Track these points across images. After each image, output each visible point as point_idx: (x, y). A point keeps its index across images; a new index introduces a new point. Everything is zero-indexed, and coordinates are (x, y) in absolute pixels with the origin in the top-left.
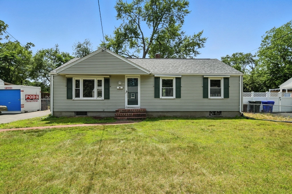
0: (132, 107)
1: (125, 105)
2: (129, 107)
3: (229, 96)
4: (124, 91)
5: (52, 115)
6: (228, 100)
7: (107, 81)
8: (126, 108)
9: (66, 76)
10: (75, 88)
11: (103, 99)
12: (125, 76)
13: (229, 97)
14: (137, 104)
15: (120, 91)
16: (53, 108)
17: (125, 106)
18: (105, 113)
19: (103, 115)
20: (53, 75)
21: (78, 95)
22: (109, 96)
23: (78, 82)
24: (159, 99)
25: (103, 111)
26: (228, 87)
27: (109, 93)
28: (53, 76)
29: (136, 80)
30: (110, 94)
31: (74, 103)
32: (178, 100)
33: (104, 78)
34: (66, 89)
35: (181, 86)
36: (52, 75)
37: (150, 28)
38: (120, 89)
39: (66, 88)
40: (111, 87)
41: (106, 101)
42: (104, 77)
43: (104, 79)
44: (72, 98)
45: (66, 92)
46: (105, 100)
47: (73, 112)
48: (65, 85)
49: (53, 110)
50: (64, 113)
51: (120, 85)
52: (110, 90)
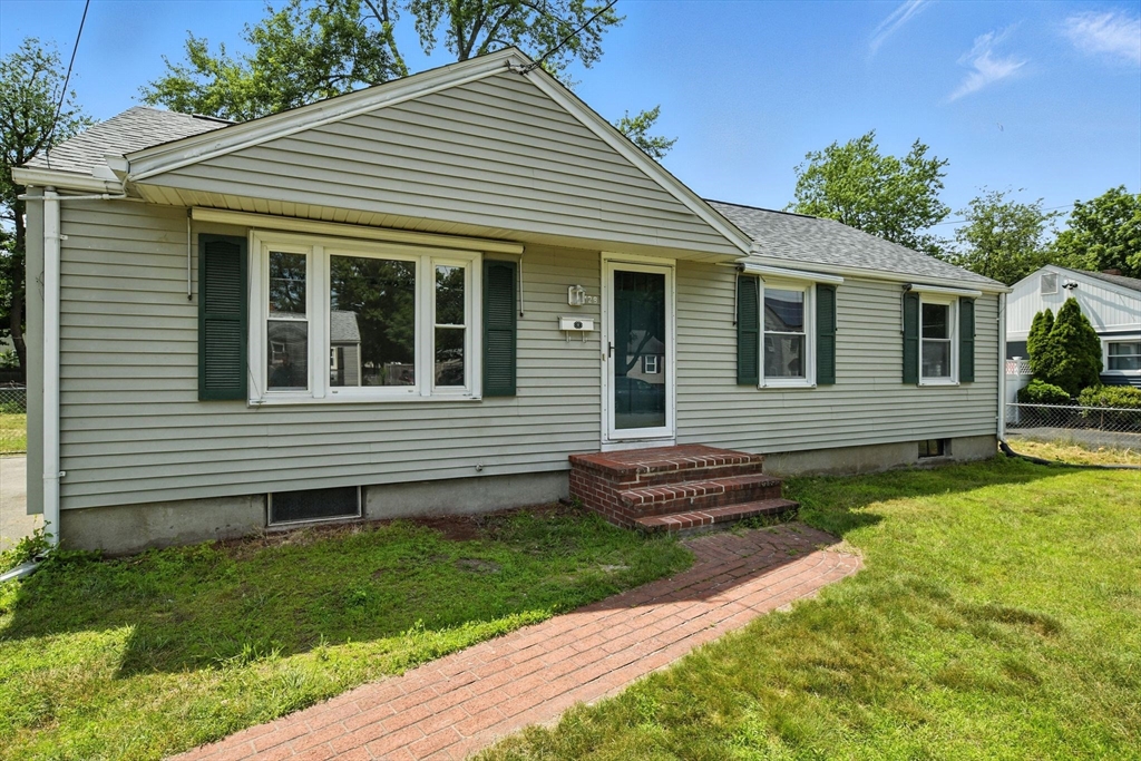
0: (639, 440)
1: (604, 431)
2: (620, 441)
3: (976, 374)
4: (595, 346)
5: (54, 542)
6: (970, 392)
7: (500, 276)
8: (605, 449)
9: (198, 215)
10: (267, 316)
11: (477, 393)
12: (604, 255)
13: (976, 380)
14: (662, 423)
15: (576, 345)
16: (62, 484)
17: (604, 438)
18: (481, 488)
19: (471, 503)
20: (57, 189)
21: (288, 371)
22: (513, 377)
23: (288, 271)
24: (754, 390)
25: (472, 473)
26: (972, 335)
27: (513, 358)
28: (62, 206)
29: (658, 281)
30: (519, 363)
31: (263, 431)
32: (825, 393)
33: (479, 256)
34: (194, 324)
35: (837, 326)
36: (49, 195)
37: (428, 54)
38: (578, 333)
39: (194, 311)
40: (526, 316)
41: (497, 407)
42: (484, 252)
43: (485, 262)
44: (240, 394)
45: (194, 348)
46: (486, 403)
47: (254, 496)
48: (186, 288)
49: (62, 498)
50: (170, 511)
51: (575, 310)
52: (520, 334)
